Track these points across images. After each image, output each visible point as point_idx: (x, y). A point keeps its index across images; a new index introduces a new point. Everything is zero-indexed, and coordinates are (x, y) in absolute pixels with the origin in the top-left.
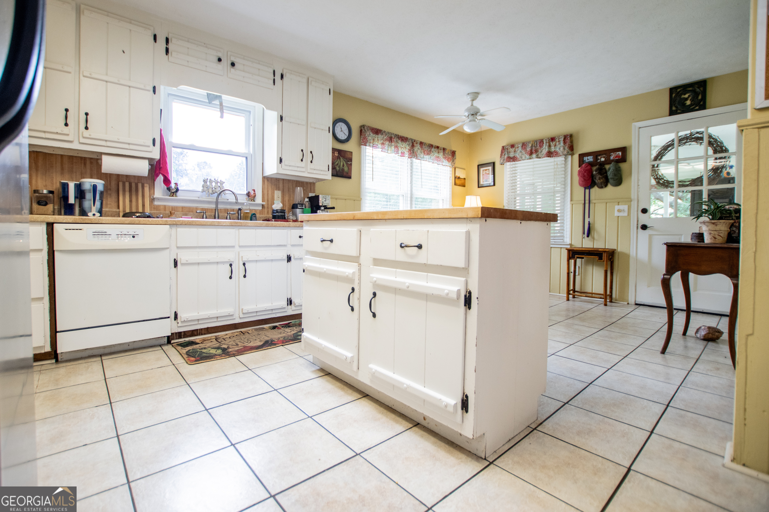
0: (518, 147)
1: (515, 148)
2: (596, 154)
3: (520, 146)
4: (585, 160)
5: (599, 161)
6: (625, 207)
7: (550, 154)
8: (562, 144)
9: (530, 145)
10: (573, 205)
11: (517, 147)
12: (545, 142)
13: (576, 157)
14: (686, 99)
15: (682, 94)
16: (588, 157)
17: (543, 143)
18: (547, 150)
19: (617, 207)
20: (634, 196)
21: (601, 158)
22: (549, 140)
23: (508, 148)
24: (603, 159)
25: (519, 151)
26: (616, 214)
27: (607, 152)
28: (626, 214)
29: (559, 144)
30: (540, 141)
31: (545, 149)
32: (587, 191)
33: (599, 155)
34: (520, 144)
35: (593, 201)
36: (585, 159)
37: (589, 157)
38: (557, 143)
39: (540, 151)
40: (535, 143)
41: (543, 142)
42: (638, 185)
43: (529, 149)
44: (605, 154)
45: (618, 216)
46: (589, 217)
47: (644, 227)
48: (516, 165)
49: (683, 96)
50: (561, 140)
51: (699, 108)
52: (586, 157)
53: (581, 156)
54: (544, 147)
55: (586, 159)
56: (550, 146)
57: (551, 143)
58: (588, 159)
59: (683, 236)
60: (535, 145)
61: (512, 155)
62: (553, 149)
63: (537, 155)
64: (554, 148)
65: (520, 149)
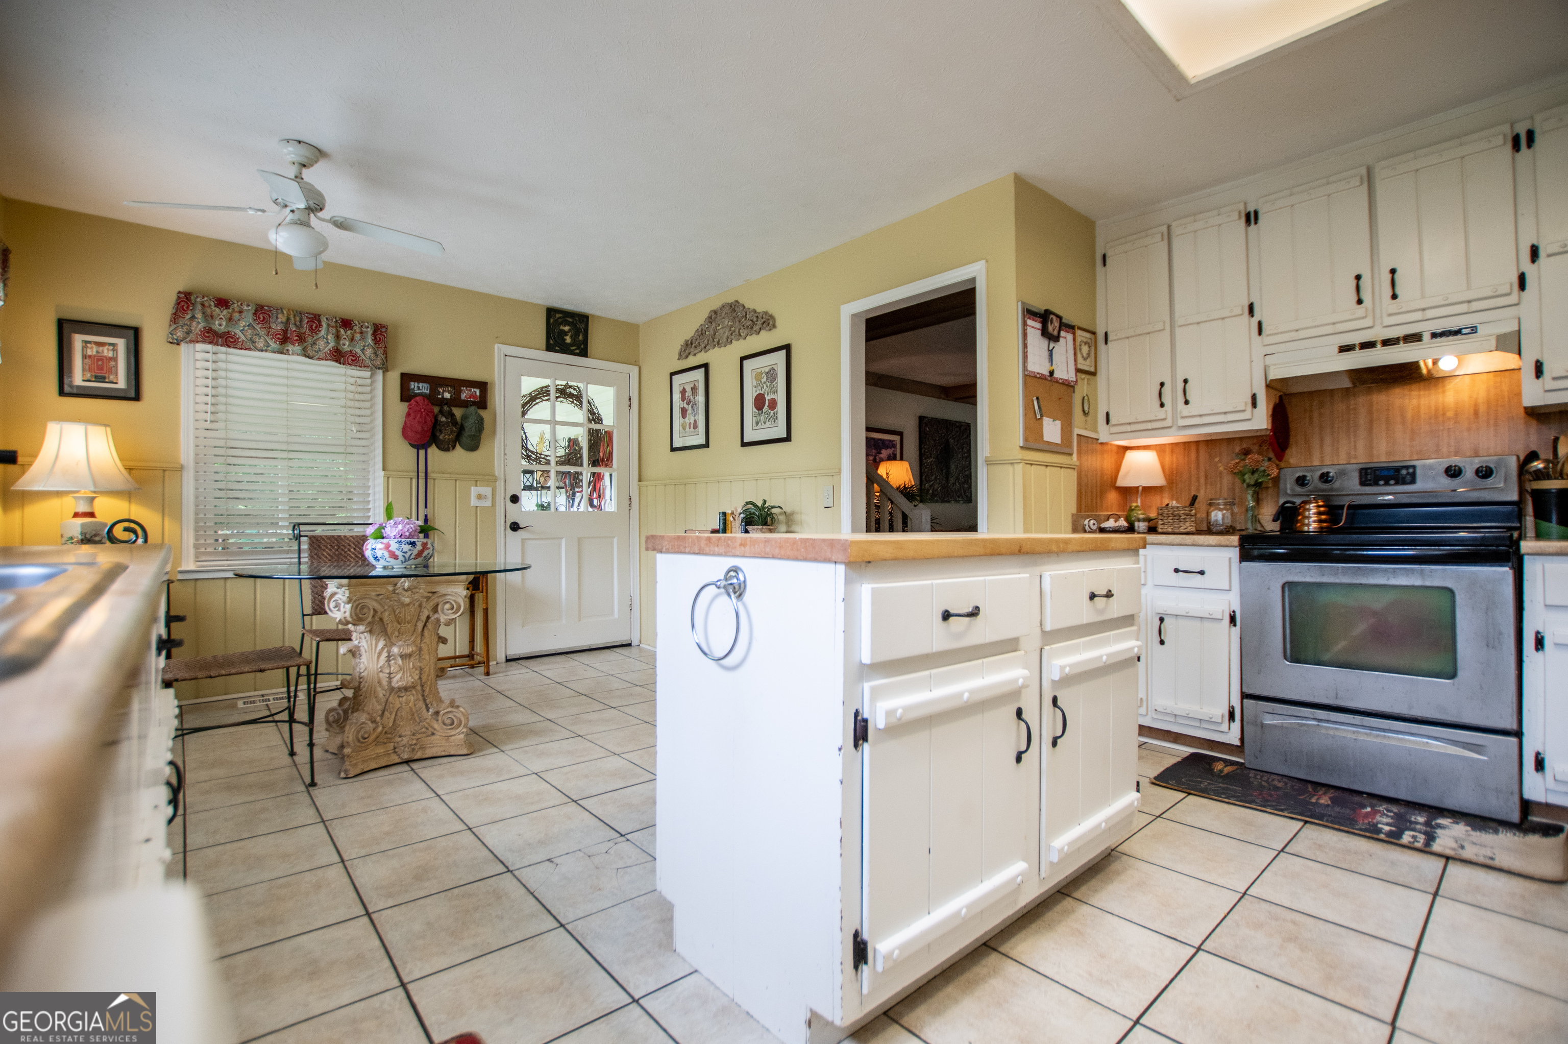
0: (241, 312)
1: (230, 311)
2: (436, 382)
3: (252, 309)
4: (413, 389)
5: (440, 396)
6: (486, 491)
7: (338, 356)
8: (370, 340)
9: (282, 318)
10: (390, 479)
11: (237, 310)
12: (324, 323)
13: (394, 378)
14: (566, 333)
15: (561, 324)
16: (418, 383)
17: (321, 325)
18: (332, 344)
19: (474, 491)
20: (498, 471)
21: (444, 391)
22: (336, 321)
23: (207, 304)
24: (447, 395)
25: (242, 324)
26: (474, 502)
27: (457, 384)
28: (488, 503)
29: (363, 339)
30: (311, 316)
31: (326, 340)
32: (422, 452)
33: (441, 386)
34: (248, 305)
35: (430, 475)
36: (413, 387)
37: (421, 385)
38: (358, 336)
39: (310, 340)
40: (298, 319)
41: (320, 322)
42: (505, 454)
43: (277, 327)
44: (451, 386)
45: (477, 507)
46: (426, 507)
47: (515, 527)
48: (230, 358)
49: (562, 327)
50: (367, 332)
51: (580, 352)
52: (414, 382)
53: (406, 378)
54: (323, 333)
55: (413, 385)
56: (338, 337)
57: (342, 331)
58: (419, 388)
59: (563, 541)
60: (298, 323)
61: (220, 325)
62: (346, 346)
63: (304, 350)
64: (349, 345)
65: (248, 318)
